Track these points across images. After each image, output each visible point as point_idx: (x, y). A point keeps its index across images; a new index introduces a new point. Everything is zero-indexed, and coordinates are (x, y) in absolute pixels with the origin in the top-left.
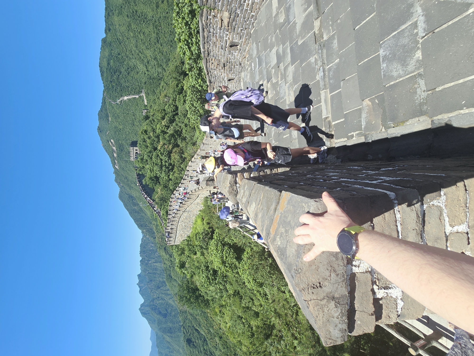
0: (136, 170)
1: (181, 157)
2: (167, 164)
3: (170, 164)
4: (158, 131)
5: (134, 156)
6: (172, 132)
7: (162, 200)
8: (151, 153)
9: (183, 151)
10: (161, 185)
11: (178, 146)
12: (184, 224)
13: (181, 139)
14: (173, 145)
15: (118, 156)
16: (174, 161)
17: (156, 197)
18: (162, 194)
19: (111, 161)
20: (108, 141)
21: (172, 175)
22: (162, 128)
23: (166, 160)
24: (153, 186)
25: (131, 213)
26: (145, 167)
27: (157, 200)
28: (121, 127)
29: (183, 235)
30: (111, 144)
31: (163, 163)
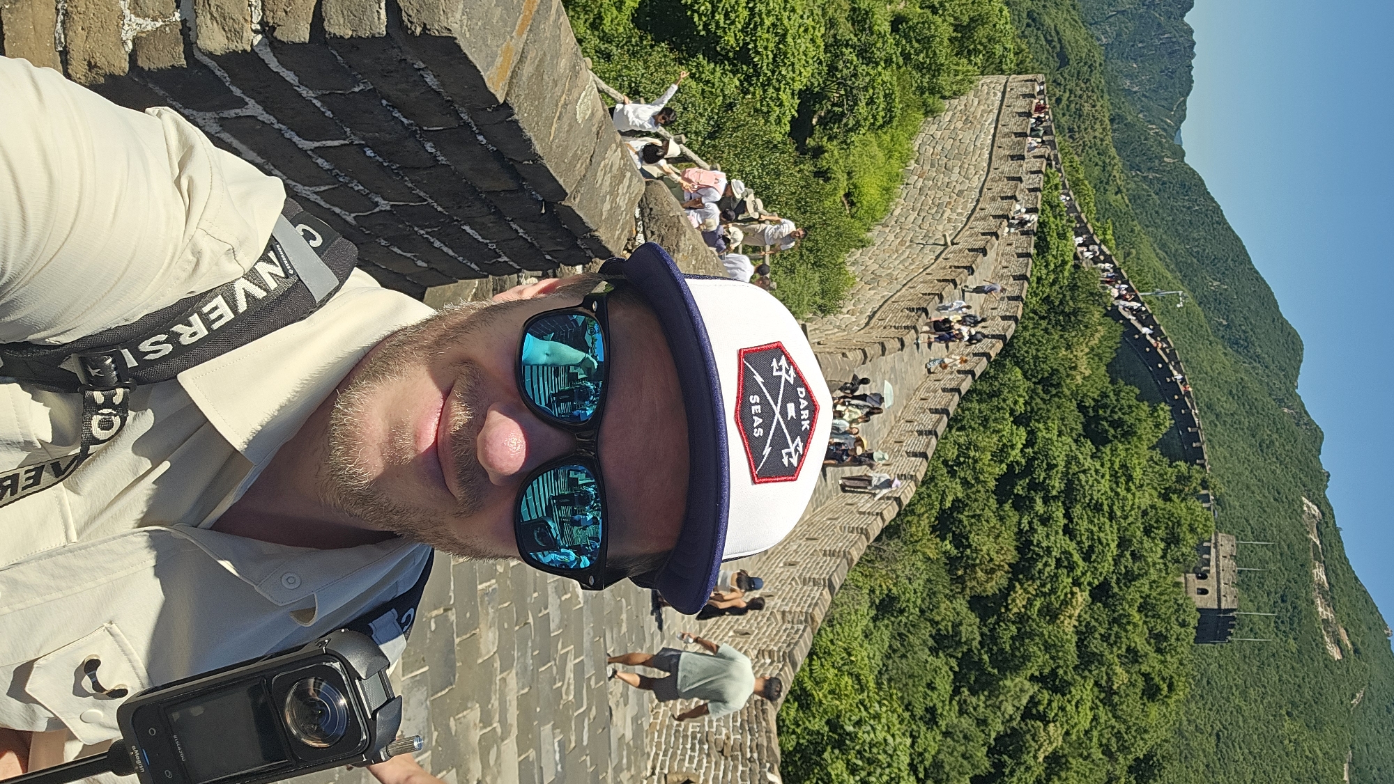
0: (1204, 484)
1: (961, 541)
2: (1039, 507)
3: (1022, 505)
4: (1084, 691)
5: (1217, 557)
6: (1008, 683)
7: (1068, 315)
8: (1127, 572)
9: (949, 572)
10: (1074, 395)
11: (977, 603)
12: (955, 177)
13: (959, 643)
14: (1008, 609)
15: (1304, 567)
16: (1001, 519)
17: (1102, 331)
18: (1069, 347)
19: (1340, 541)
20: (1356, 651)
21: (1013, 447)
22: (1062, 709)
23: (1041, 530)
24: (1117, 393)
25: (1242, 256)
26: (1160, 495)
27: (1097, 315)
28: (1287, 724)
29: (960, 124)
30: (1343, 631)
31: (1059, 514)
